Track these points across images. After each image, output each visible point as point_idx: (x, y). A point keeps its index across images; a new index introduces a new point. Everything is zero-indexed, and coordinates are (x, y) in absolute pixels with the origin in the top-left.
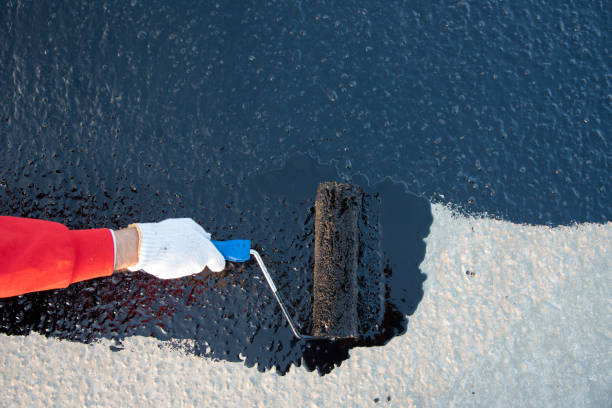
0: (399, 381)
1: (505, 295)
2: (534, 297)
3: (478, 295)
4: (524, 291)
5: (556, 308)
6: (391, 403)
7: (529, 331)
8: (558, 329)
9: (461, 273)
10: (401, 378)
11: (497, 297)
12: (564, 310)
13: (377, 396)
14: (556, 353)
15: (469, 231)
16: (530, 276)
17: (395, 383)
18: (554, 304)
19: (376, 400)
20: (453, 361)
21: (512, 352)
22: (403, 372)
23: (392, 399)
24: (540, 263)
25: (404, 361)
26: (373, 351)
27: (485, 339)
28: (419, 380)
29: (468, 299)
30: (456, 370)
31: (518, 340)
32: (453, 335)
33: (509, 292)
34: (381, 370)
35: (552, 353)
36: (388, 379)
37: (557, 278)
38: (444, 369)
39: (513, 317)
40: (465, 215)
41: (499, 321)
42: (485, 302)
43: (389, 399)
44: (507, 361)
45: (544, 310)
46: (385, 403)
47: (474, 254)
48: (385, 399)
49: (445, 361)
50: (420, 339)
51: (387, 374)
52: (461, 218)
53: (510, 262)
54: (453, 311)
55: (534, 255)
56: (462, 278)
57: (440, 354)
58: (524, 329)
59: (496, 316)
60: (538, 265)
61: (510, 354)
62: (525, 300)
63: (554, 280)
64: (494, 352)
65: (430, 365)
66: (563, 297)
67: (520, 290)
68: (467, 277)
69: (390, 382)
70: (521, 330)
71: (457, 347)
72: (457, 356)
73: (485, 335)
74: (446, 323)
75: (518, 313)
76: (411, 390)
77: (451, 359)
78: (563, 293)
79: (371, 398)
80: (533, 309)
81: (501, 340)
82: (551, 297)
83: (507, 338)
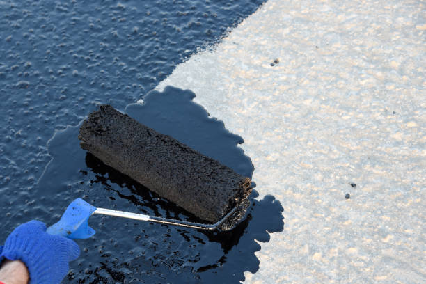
0: (340, 168)
1: (314, 48)
2: (332, 29)
3: (299, 67)
4: (321, 33)
5: (353, 19)
6: (359, 185)
7: (361, 46)
8: (374, 24)
9: (269, 70)
10: (338, 165)
12: (359, 14)
13: (343, 194)
14: (396, 36)
15: (235, 46)
16: (311, 23)
17: (341, 172)
18: (348, 18)
19: (348, 196)
20: (351, 113)
21: (372, 66)
22: (333, 160)
23: (356, 183)
24: (303, 12)
25: (321, 153)
27: (346, 80)
28: (350, 151)
29: (297, 76)
30: (361, 115)
31: (364, 57)
32: (325, 102)
33: (313, 43)
34: (319, 177)
35: (393, 39)
36: (332, 176)
37: (325, 6)
38: (353, 124)
39: (338, 51)
40: (219, 43)
41: (336, 63)
42: (310, 65)
43: (353, 185)
44: (379, 74)
45: (348, 27)
46: (356, 191)
47: (258, 52)
48: (351, 188)
49: (346, 120)
50: (308, 130)
51: (327, 174)
52: (219, 47)
53: (287, 31)
54: (300, 92)
55: (293, 13)
56: (275, 71)
57: (336, 122)
58: (358, 49)
59: (329, 62)
60: (303, 14)
61: (374, 69)
62: (329, 37)
63: (326, 8)
64: (362, 79)
65: (341, 134)
66: (346, 9)
67: (317, 36)
68: (276, 67)
69: (335, 175)
70: (355, 51)
71: (338, 105)
72: (348, 109)
73: (342, 79)
74: (308, 102)
75: (339, 45)
76: (356, 162)
77: (346, 115)
78: (343, 8)
79: (342, 200)
80: (341, 35)
81: (355, 70)
82: (340, 17)
83: (357, 64)
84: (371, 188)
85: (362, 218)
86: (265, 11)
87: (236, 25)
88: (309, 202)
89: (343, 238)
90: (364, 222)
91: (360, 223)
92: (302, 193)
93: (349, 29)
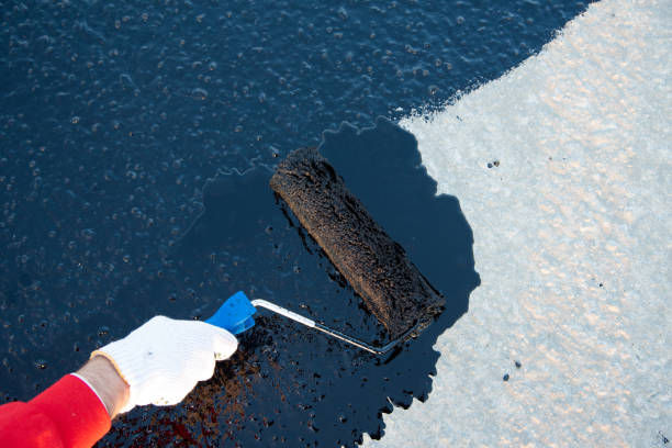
1: (547, 158)
2: (578, 138)
4: (563, 139)
5: (610, 131)
6: (524, 368)
7: (603, 175)
8: (630, 149)
11: (540, 167)
12: (619, 126)
14: (648, 175)
15: (457, 122)
16: (557, 119)
18: (604, 127)
19: (506, 378)
20: (553, 269)
21: (603, 210)
23: (522, 363)
26: (458, 327)
27: (565, 219)
28: (532, 317)
30: (563, 275)
31: (600, 193)
35: (644, 178)
36: (500, 344)
37: (584, 99)
38: (549, 284)
39: (574, 174)
40: (440, 110)
41: (563, 189)
43: (518, 365)
44: (606, 224)
45: (599, 141)
46: (518, 374)
49: (543, 275)
50: (498, 273)
52: (437, 116)
57: (532, 273)
58: (597, 177)
59: (557, 187)
61: (603, 214)
62: (571, 148)
63: (584, 103)
64: (584, 226)
65: (530, 292)
66: (607, 113)
67: (558, 141)
68: (493, 171)
69: (504, 345)
70: (592, 180)
71: (542, 251)
72: (551, 259)
73: (562, 214)
74: (510, 236)
75: (576, 166)
76: (533, 335)
77: (548, 268)
78: (603, 109)
79: (498, 379)
80: (587, 149)
81: (582, 207)
82: (595, 124)
83: (587, 199)
84: (535, 376)
85: (511, 411)
86: (510, 81)
87: (469, 91)
88: (462, 369)
89: (480, 428)
90: (511, 416)
91: (506, 416)
92: (460, 355)
93: (598, 143)
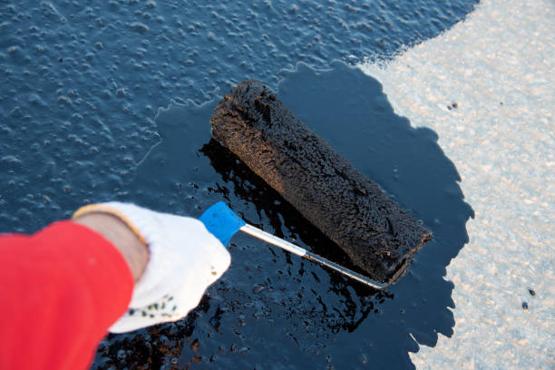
0: (518, 264)
1: (498, 104)
2: (519, 88)
4: (507, 89)
5: (543, 84)
7: (549, 119)
10: (516, 260)
11: (495, 110)
13: (520, 301)
17: (519, 271)
18: (538, 81)
19: (525, 306)
20: (534, 198)
22: (511, 252)
24: (489, 56)
25: (497, 239)
26: (463, 256)
28: (530, 246)
29: (477, 131)
30: (546, 204)
32: (507, 174)
33: (498, 97)
38: (536, 213)
42: (493, 123)
43: (532, 293)
45: (537, 92)
46: (535, 302)
47: (434, 86)
48: (529, 296)
49: (528, 205)
51: (503, 267)
53: (469, 72)
54: (479, 152)
55: (478, 53)
56: (451, 116)
57: (516, 203)
58: (545, 121)
59: (514, 127)
60: (489, 59)
64: (549, 160)
65: (521, 221)
66: (536, 70)
67: (502, 90)
68: (454, 113)
69: (512, 273)
70: (542, 123)
71: (520, 182)
73: (526, 151)
74: (487, 168)
75: (526, 110)
76: (537, 262)
77: (529, 199)
78: (532, 67)
79: (518, 309)
80: (528, 98)
81: (542, 145)
83: (543, 139)
84: (552, 303)
85: (541, 340)
86: (447, 40)
87: (413, 46)
88: (479, 300)
89: (517, 361)
90: (542, 346)
91: (538, 347)
92: (472, 285)
93: (537, 94)
